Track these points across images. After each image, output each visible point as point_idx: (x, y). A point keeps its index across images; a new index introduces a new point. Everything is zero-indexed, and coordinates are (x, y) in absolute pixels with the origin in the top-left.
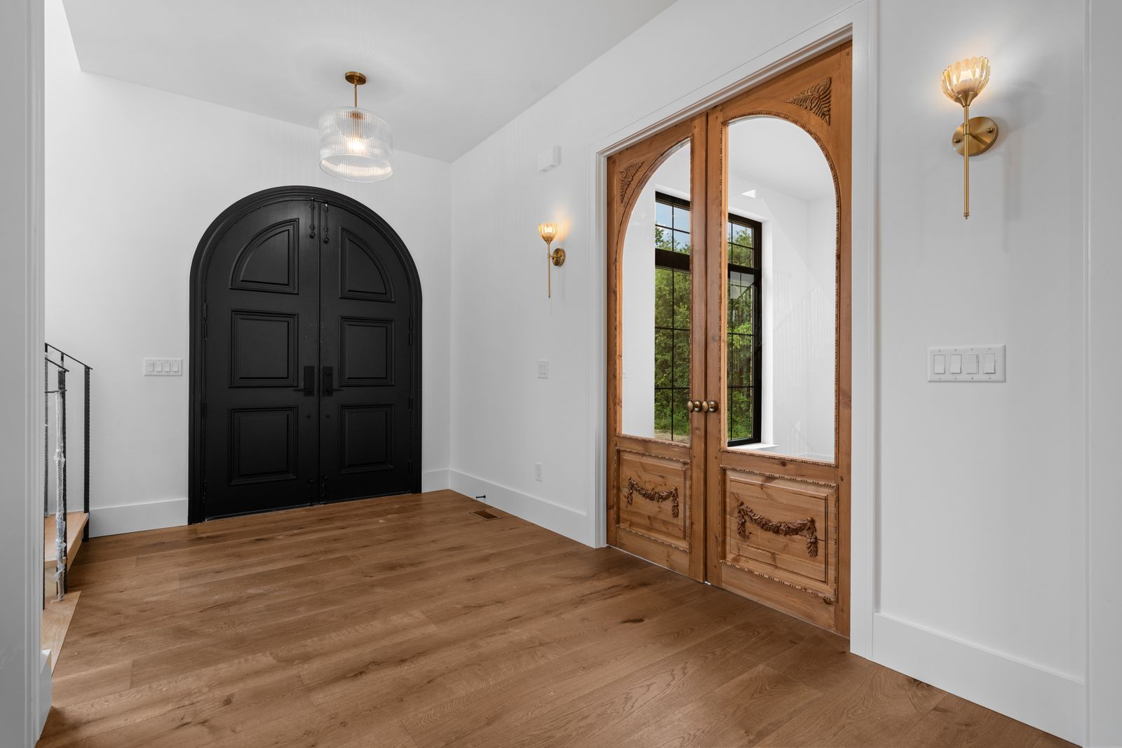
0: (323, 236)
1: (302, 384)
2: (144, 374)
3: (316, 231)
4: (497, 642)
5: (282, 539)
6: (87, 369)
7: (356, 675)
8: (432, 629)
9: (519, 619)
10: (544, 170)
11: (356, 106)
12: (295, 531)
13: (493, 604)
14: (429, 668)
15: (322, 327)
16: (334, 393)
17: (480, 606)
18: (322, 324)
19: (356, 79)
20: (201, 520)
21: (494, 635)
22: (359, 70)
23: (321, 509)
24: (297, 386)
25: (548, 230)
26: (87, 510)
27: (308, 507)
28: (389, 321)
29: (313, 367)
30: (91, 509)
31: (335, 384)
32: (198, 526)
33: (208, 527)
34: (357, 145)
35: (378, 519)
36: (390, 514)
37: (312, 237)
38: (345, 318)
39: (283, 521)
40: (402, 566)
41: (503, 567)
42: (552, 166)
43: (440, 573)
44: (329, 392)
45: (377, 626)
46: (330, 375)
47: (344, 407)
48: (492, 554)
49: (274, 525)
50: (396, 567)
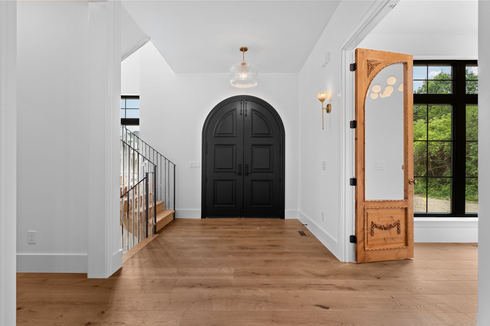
0: (245, 113)
1: (237, 171)
2: (190, 167)
3: (242, 112)
4: (249, 293)
5: (221, 229)
6: (175, 165)
7: (191, 287)
8: (231, 278)
9: (267, 286)
10: (324, 66)
11: (244, 60)
12: (227, 227)
13: (264, 275)
14: (214, 294)
15: (244, 149)
16: (249, 175)
17: (258, 274)
18: (244, 147)
19: (244, 50)
20: (205, 218)
21: (251, 289)
22: (244, 46)
23: (243, 220)
24: (236, 172)
25: (322, 96)
26: (174, 209)
27: (239, 218)
28: (271, 145)
29: (241, 165)
30: (176, 209)
31: (249, 172)
32: (204, 219)
33: (207, 220)
34: (244, 76)
35: (257, 227)
36: (264, 226)
37: (241, 114)
38: (253, 145)
39: (227, 222)
40: (247, 248)
41: (285, 259)
42: (326, 63)
43: (257, 255)
44: (247, 174)
45: (216, 270)
46: (247, 167)
47: (253, 180)
48: (287, 252)
49: (223, 223)
50: (245, 248)
